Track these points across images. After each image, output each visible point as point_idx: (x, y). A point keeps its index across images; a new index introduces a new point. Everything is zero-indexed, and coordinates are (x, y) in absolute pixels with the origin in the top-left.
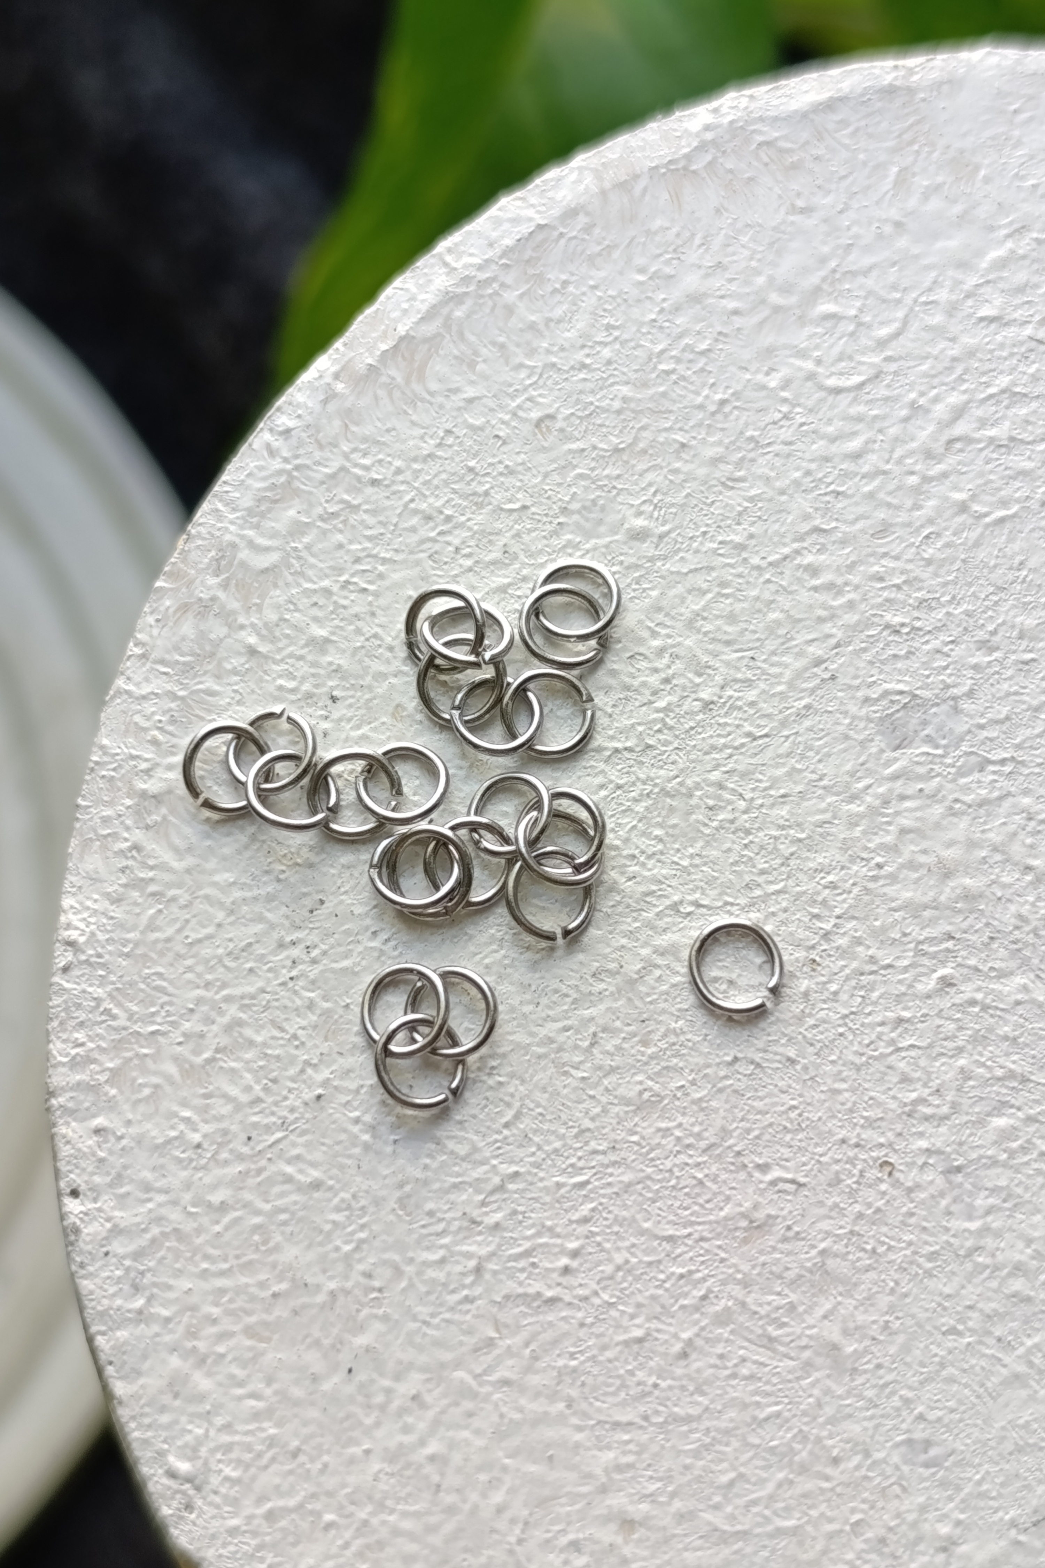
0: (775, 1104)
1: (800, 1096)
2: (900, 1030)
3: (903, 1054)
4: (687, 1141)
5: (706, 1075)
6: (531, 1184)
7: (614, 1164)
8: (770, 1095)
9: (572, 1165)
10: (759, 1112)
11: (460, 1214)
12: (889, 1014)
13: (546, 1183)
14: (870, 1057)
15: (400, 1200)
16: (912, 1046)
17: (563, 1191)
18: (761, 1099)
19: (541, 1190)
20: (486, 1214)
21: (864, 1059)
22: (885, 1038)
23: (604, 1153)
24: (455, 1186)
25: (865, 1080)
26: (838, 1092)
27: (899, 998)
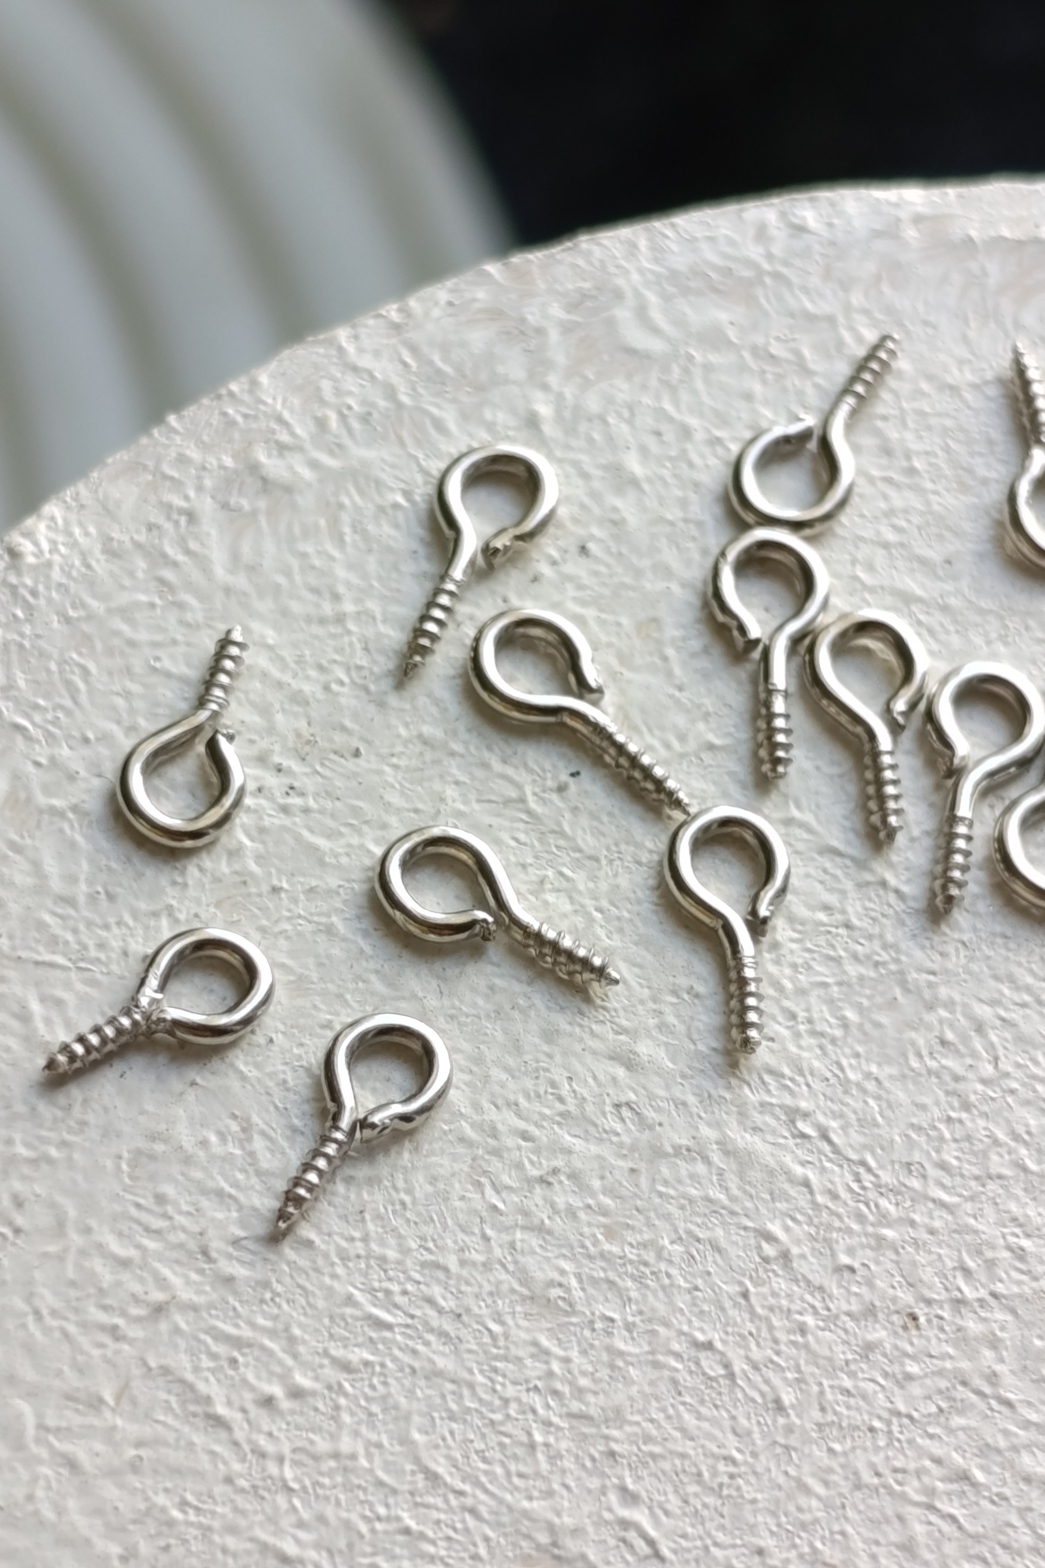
0: (711, 1437)
1: (754, 1455)
2: (955, 1487)
3: (933, 1518)
4: (559, 1386)
5: (653, 1332)
6: (317, 1270)
7: (443, 1335)
8: (713, 1421)
9: (388, 1292)
10: (683, 1430)
11: (197, 1229)
12: (957, 1457)
13: (336, 1284)
14: (886, 1486)
15: (139, 1152)
16: (953, 1519)
17: (348, 1311)
18: (699, 1417)
19: (322, 1286)
20: (230, 1257)
21: (876, 1481)
22: (926, 1479)
23: (440, 1311)
24: (220, 1194)
25: (855, 1507)
26: (806, 1490)
27: (986, 1450)
